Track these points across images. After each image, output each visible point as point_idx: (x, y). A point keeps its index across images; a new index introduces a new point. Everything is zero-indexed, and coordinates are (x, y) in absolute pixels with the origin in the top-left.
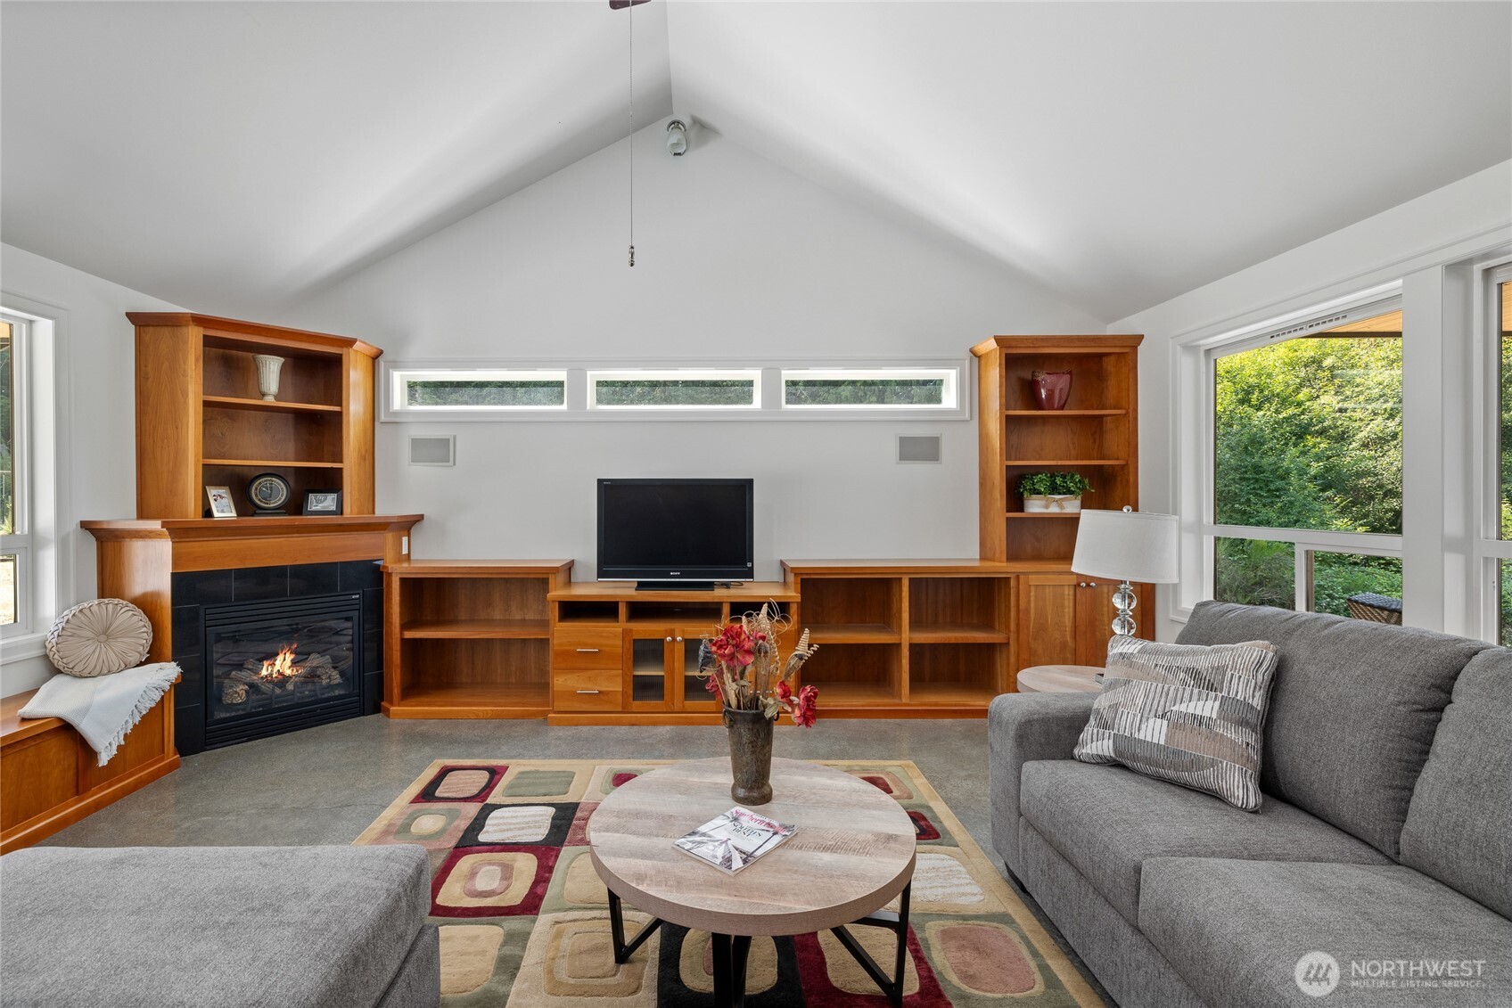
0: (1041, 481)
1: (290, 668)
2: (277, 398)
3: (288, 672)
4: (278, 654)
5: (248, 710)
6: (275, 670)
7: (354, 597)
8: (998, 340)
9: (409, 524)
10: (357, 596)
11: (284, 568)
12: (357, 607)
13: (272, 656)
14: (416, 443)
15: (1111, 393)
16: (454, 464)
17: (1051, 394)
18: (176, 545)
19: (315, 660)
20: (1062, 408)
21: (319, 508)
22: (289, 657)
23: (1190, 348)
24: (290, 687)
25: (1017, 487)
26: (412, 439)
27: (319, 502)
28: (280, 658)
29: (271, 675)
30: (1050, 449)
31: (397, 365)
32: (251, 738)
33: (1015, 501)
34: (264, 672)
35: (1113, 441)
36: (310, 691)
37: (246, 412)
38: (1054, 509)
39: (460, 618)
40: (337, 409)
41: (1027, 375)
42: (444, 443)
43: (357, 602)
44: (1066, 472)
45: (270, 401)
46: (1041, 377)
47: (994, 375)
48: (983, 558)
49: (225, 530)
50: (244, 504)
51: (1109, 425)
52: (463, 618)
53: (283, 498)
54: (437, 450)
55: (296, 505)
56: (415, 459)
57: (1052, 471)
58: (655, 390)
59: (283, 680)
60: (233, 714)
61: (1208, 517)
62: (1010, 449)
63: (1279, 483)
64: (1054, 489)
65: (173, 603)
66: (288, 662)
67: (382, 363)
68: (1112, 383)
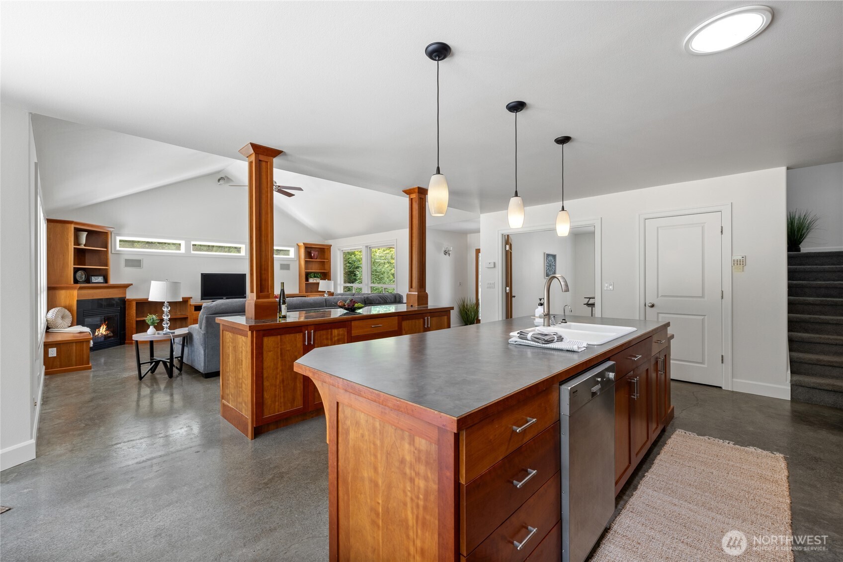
0: (312, 275)
2: (85, 246)
3: (104, 333)
8: (304, 244)
9: (126, 286)
12: (119, 312)
14: (127, 261)
15: (326, 256)
16: (143, 268)
17: (314, 255)
18: (78, 291)
20: (316, 259)
21: (96, 281)
22: (105, 327)
23: (339, 249)
25: (308, 276)
26: (126, 260)
27: (96, 279)
28: (102, 328)
29: (99, 335)
30: (315, 268)
31: (119, 235)
33: (307, 280)
35: (326, 266)
38: (315, 281)
40: (105, 249)
41: (309, 251)
42: (140, 261)
44: (317, 273)
45: (83, 247)
46: (312, 252)
47: (302, 251)
48: (299, 292)
51: (326, 263)
53: (85, 278)
54: (135, 263)
55: (89, 280)
56: (126, 266)
57: (314, 273)
58: (210, 248)
59: (102, 336)
61: (342, 282)
62: (306, 268)
63: (382, 276)
64: (315, 277)
65: (77, 309)
66: (104, 329)
67: (113, 234)
68: (326, 253)
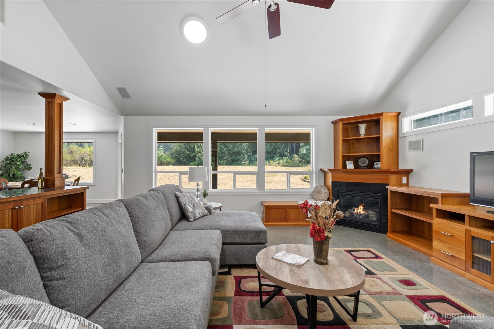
1: (362, 211)
2: (365, 135)
3: (362, 212)
4: (359, 206)
5: (350, 219)
6: (358, 211)
7: (378, 194)
9: (407, 173)
10: (380, 195)
11: (357, 183)
12: (380, 198)
13: (358, 207)
14: (410, 143)
16: (423, 150)
18: (333, 175)
19: (370, 212)
24: (361, 217)
27: (377, 165)
28: (360, 208)
29: (357, 213)
31: (407, 116)
32: (349, 227)
34: (356, 212)
36: (367, 220)
37: (362, 140)
39: (425, 211)
40: (379, 136)
43: (380, 196)
45: (362, 136)
49: (350, 171)
50: (356, 166)
52: (426, 211)
53: (367, 164)
54: (417, 145)
55: (371, 166)
56: (410, 149)
59: (360, 215)
60: (346, 219)
65: (332, 188)
66: (362, 209)
67: (400, 117)
